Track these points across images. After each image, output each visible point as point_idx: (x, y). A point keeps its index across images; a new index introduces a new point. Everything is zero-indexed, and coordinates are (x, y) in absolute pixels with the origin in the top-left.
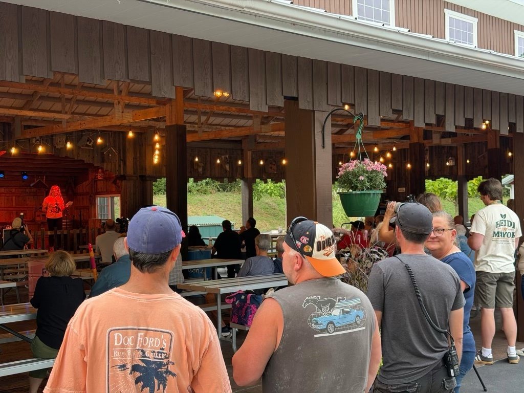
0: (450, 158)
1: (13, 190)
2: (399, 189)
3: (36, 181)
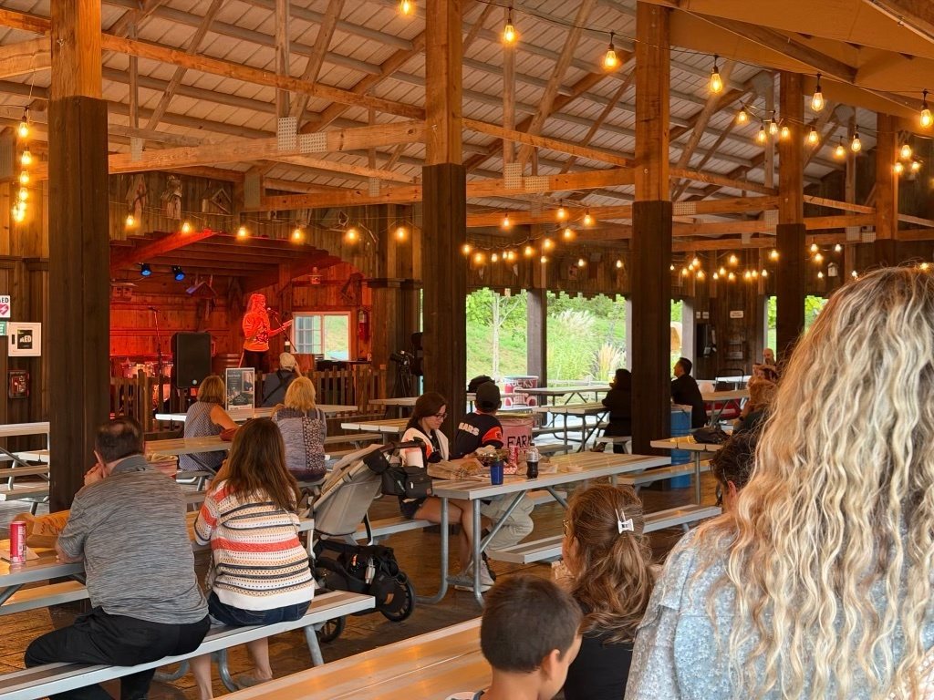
0: (831, 264)
1: (149, 299)
2: (732, 313)
3: (198, 284)
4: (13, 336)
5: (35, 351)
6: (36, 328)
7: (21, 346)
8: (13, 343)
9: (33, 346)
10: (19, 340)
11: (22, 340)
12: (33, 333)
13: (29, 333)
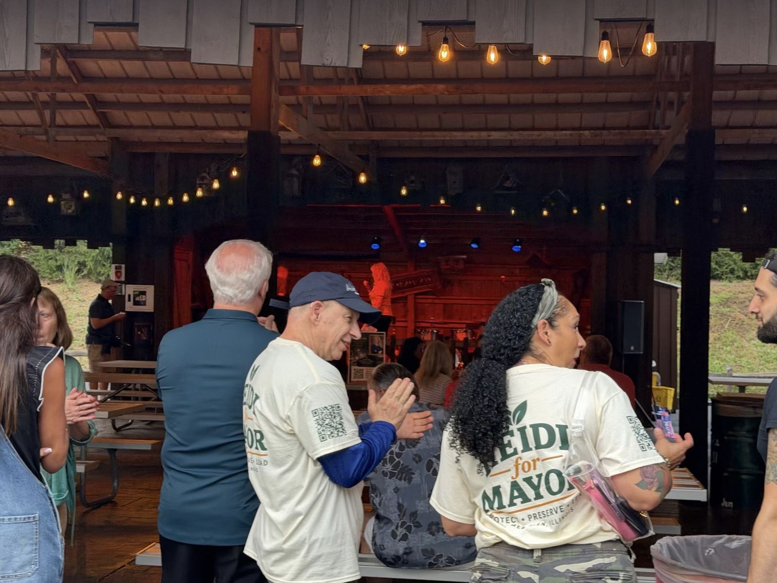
4: (129, 296)
5: (149, 307)
6: (150, 290)
7: (136, 303)
8: (129, 300)
9: (147, 303)
10: (134, 298)
11: (137, 299)
12: (147, 293)
13: (144, 293)
